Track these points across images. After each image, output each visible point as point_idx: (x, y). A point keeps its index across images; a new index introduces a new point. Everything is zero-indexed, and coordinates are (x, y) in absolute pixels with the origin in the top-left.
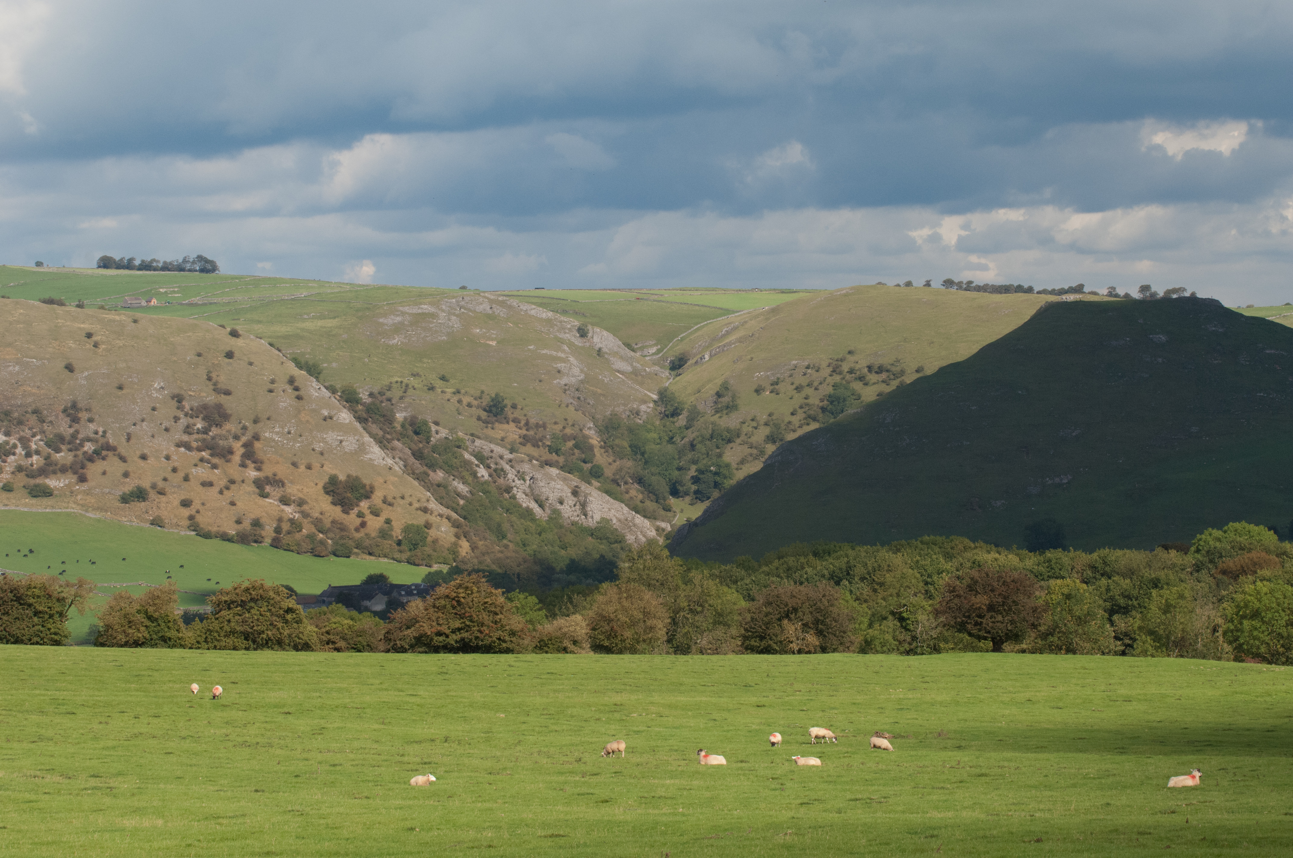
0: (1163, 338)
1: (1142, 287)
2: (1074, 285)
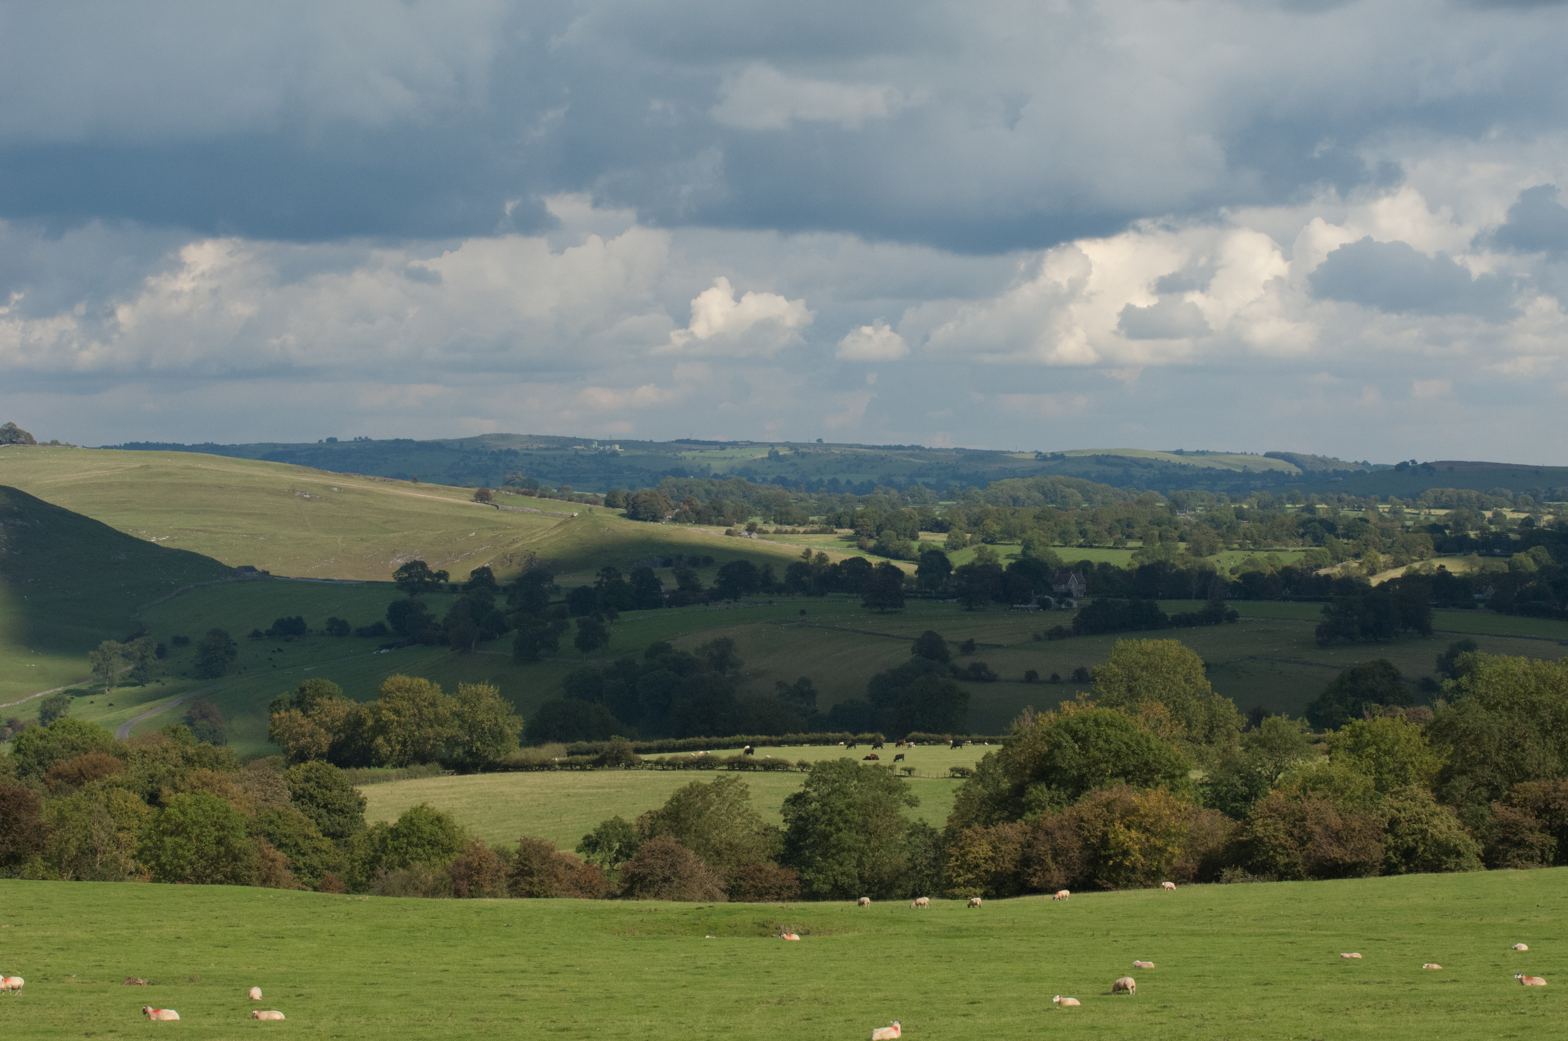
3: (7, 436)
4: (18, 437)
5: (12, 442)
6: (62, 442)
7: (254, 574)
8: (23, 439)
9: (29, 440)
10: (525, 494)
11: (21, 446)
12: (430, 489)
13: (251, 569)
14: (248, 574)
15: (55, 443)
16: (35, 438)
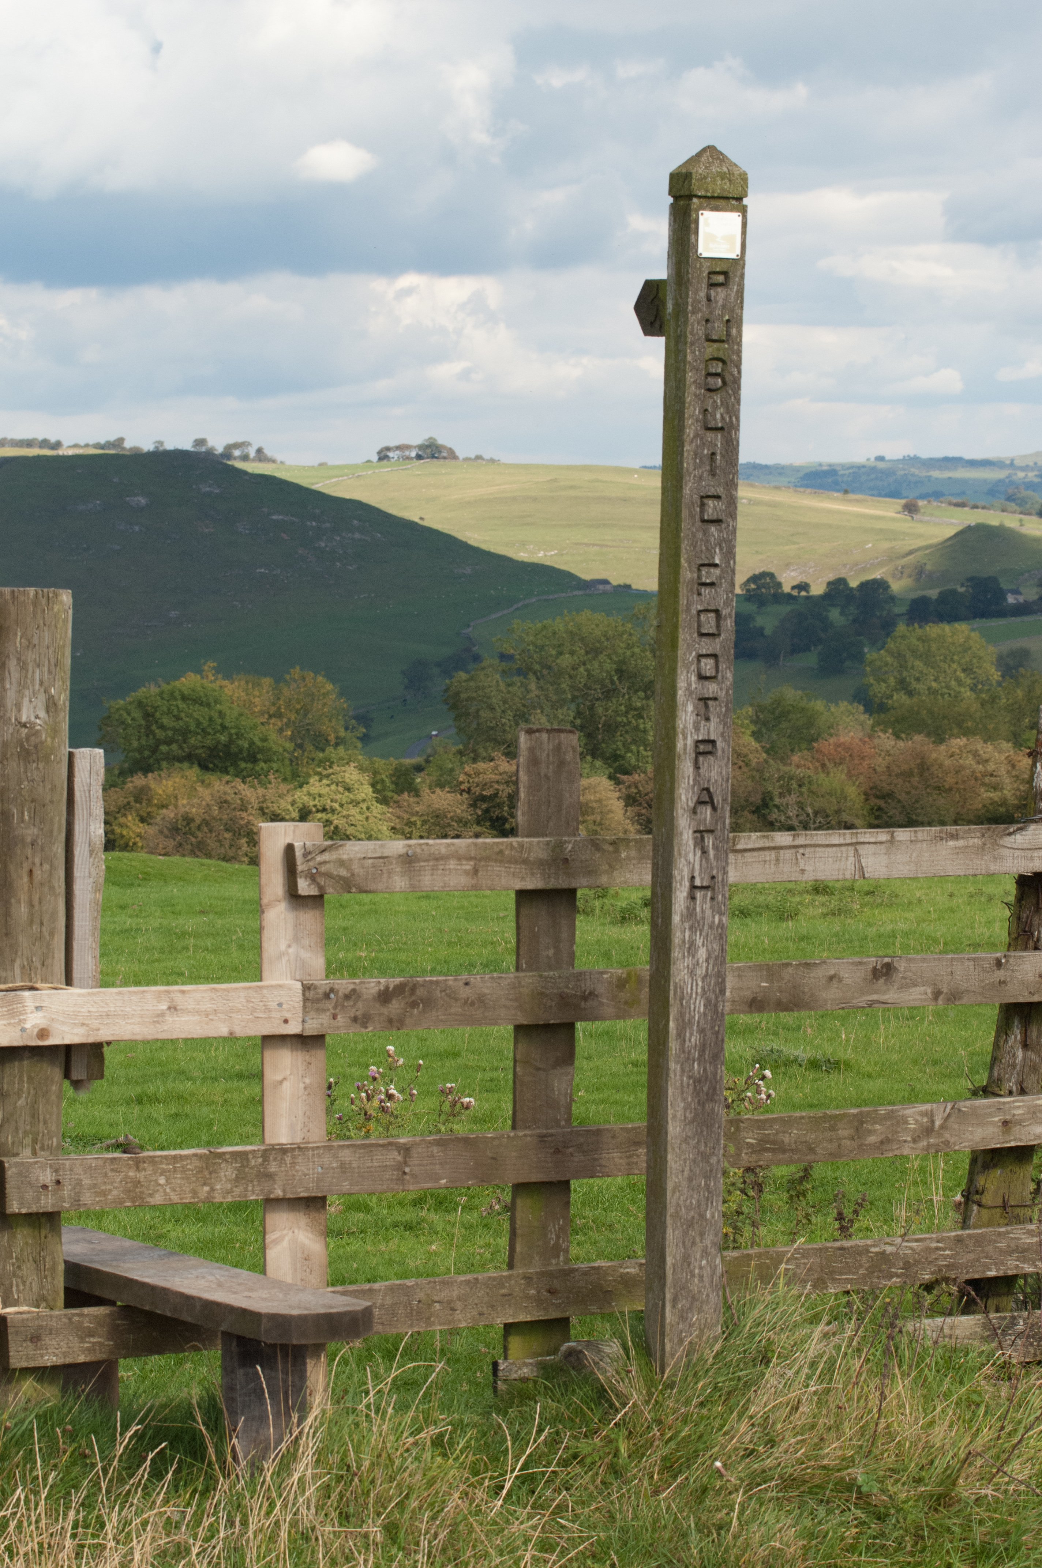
0: (142, 501)
1: (196, 441)
2: (112, 438)
3: (429, 451)
4: (440, 452)
5: (433, 457)
6: (487, 456)
7: (608, 587)
8: (445, 454)
9: (452, 455)
10: (957, 505)
11: (442, 461)
12: (857, 501)
13: (605, 582)
14: (601, 587)
15: (479, 458)
16: (458, 453)
